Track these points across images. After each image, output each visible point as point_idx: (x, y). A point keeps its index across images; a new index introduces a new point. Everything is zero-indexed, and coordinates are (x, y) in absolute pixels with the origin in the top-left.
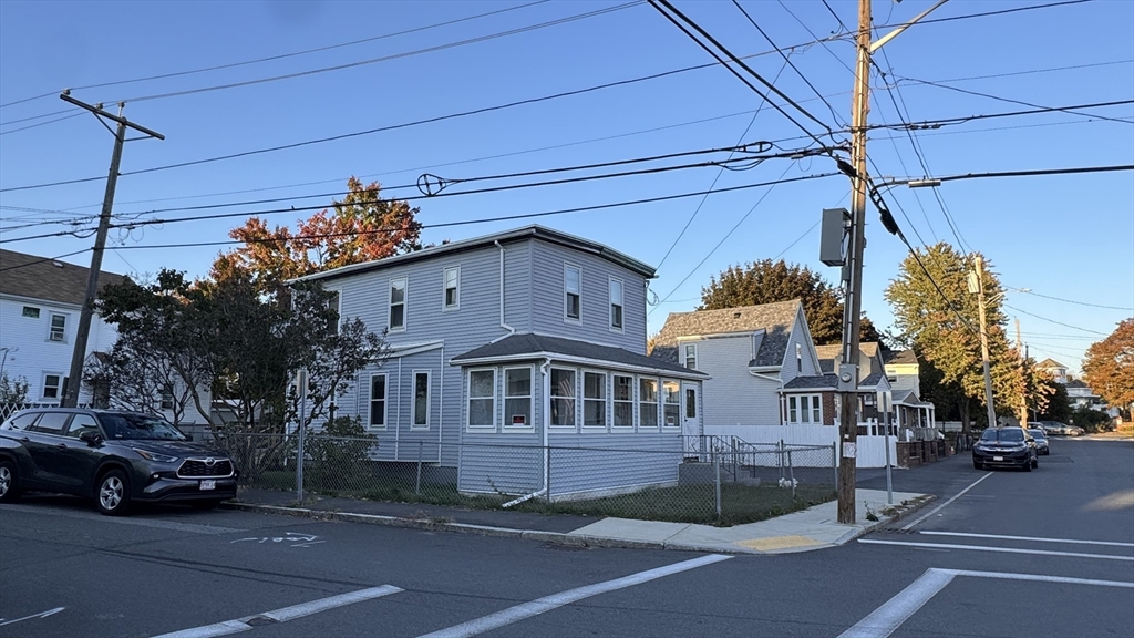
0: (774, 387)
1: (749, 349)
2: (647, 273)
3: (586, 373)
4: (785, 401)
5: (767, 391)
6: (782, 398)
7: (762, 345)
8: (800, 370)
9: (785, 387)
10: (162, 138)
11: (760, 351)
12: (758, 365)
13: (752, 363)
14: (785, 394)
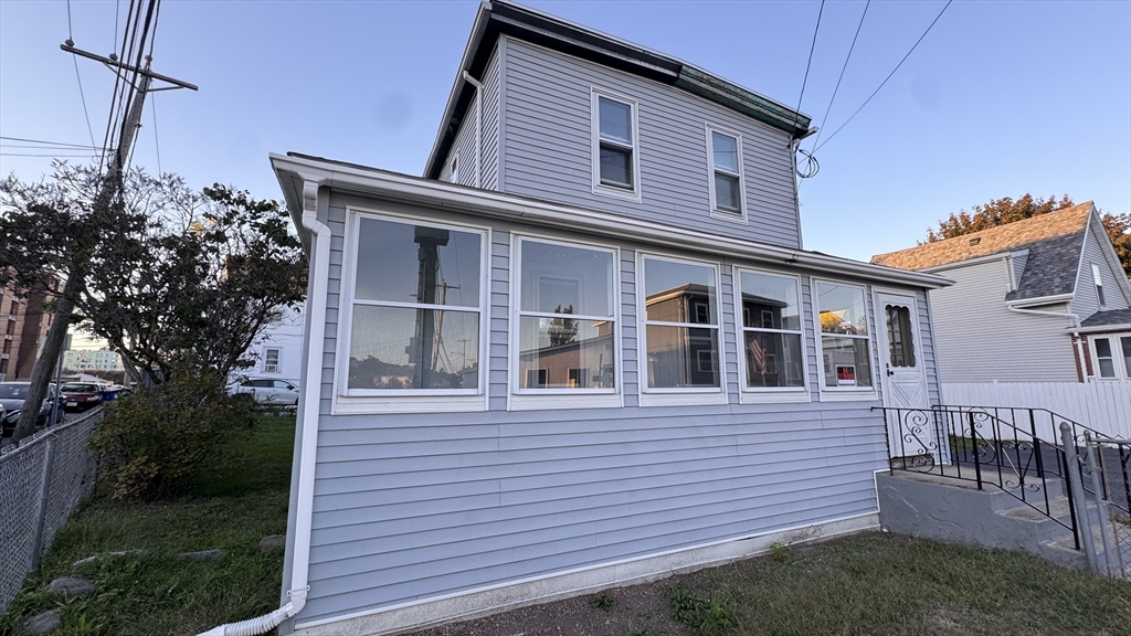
0: (1061, 327)
1: (1004, 276)
2: (798, 129)
3: (523, 241)
4: (1085, 347)
5: (1049, 333)
6: (1079, 342)
7: (1027, 270)
8: (1102, 302)
9: (1083, 324)
10: (196, 89)
11: (1024, 279)
12: (1023, 297)
13: (1011, 295)
14: (1083, 335)
